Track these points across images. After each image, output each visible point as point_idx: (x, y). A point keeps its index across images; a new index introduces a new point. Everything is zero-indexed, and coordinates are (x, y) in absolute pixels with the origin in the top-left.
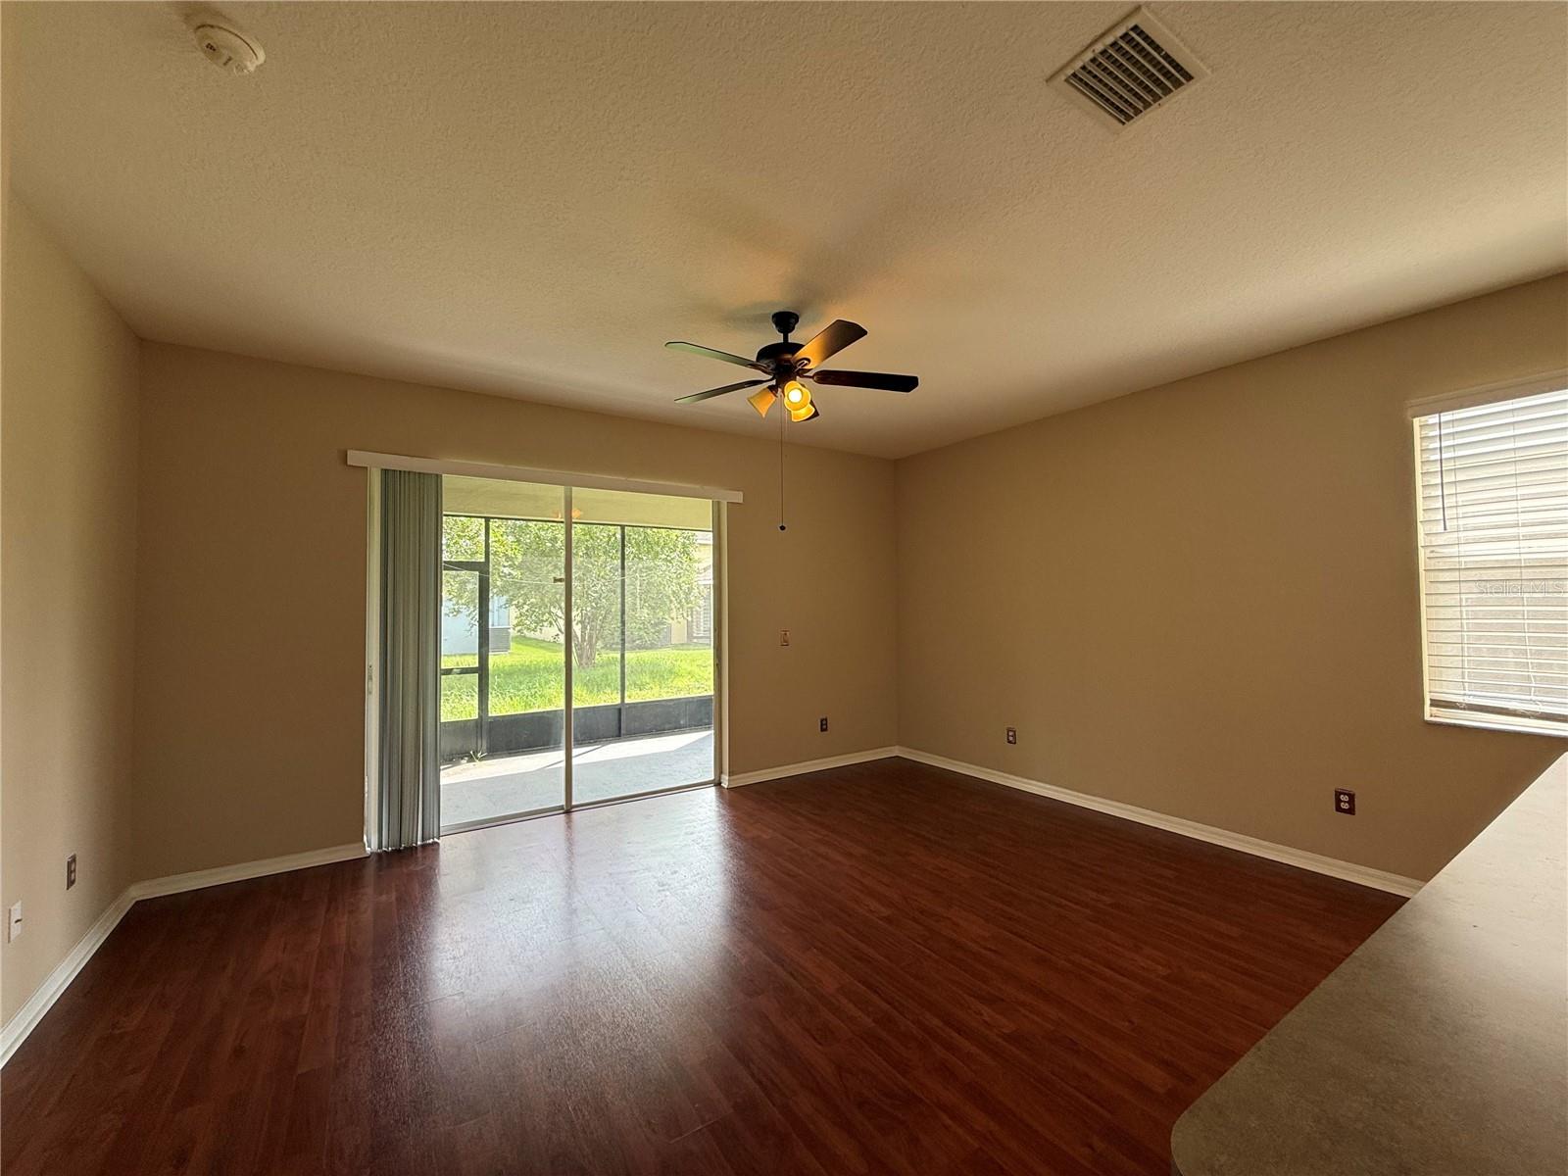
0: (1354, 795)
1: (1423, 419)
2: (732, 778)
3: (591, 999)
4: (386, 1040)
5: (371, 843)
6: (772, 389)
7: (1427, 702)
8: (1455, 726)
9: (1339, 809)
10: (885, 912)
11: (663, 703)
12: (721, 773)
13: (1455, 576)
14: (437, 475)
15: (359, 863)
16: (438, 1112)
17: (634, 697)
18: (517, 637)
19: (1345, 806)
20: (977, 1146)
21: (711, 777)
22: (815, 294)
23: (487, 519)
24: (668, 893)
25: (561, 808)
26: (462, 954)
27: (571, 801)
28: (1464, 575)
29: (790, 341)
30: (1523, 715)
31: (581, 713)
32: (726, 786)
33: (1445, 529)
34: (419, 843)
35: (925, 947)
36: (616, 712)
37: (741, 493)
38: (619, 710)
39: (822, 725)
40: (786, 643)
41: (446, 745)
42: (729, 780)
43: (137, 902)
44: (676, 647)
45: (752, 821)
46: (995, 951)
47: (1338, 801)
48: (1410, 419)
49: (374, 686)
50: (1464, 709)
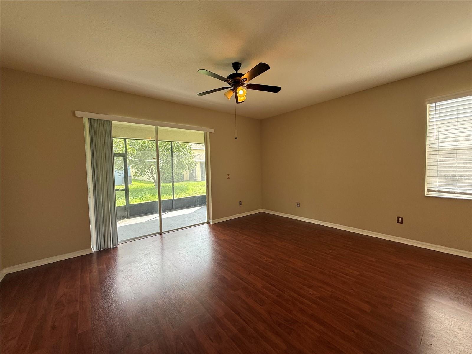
0: (403, 218)
1: (430, 105)
2: (213, 221)
3: (181, 297)
4: (110, 318)
5: (94, 248)
6: (232, 90)
7: (426, 190)
8: (432, 197)
9: (398, 222)
10: (270, 260)
11: (187, 198)
12: (209, 219)
13: (437, 153)
14: (110, 121)
15: (91, 255)
16: (134, 343)
17: (176, 197)
18: (133, 179)
19: (400, 221)
20: (319, 335)
21: (206, 220)
22: (248, 55)
23: (125, 139)
24: (200, 259)
25: (159, 233)
26: (133, 284)
27: (162, 231)
28: (440, 152)
29: (238, 73)
30: (454, 193)
31: (164, 202)
32: (211, 224)
33: (435, 138)
34: (111, 247)
35: (285, 271)
36: (172, 202)
37: (214, 130)
38: (172, 201)
39: (240, 203)
40: (228, 178)
41: (118, 214)
42: (212, 222)
43: (6, 274)
44: (186, 181)
45: (222, 234)
46: (307, 271)
47: (398, 220)
48: (426, 104)
49: (91, 195)
50: (437, 192)
